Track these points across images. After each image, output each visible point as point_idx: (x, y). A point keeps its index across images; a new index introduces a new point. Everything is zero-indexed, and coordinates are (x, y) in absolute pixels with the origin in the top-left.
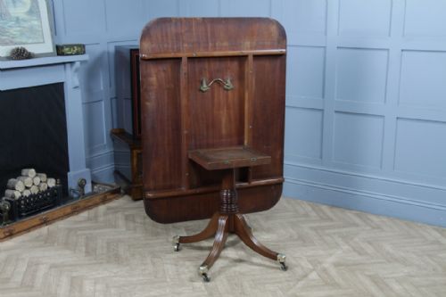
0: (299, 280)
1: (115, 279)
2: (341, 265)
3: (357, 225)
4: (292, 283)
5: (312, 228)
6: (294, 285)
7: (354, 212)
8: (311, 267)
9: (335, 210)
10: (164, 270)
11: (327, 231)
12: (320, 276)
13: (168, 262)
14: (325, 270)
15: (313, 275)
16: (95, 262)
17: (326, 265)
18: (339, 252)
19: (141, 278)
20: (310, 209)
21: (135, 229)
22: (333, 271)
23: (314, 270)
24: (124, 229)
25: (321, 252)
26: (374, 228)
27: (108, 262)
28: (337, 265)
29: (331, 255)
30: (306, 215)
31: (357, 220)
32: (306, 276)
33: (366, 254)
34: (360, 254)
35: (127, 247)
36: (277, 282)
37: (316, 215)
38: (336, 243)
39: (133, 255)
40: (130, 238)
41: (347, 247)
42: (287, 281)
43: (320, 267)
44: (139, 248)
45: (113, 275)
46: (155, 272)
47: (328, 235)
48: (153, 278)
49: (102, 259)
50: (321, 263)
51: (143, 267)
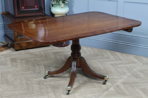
0: (104, 91)
1: (6, 92)
2: (127, 84)
3: (135, 63)
4: (100, 93)
5: (111, 64)
6: (102, 94)
7: (134, 56)
9: (123, 54)
10: (32, 87)
11: (119, 66)
12: (115, 89)
13: (35, 83)
14: (118, 86)
15: (112, 89)
17: (118, 84)
18: (125, 77)
19: (20, 92)
20: (110, 54)
21: (16, 66)
22: (122, 87)
23: (112, 86)
24: (11, 66)
25: (116, 77)
26: (144, 64)
27: (2, 84)
28: (124, 83)
29: (121, 78)
30: (108, 58)
31: (136, 60)
32: (108, 89)
33: (140, 77)
34: (137, 78)
35: (12, 75)
36: (93, 93)
37: (113, 57)
38: (124, 72)
39: (16, 80)
40: (14, 71)
41: (130, 74)
42: (98, 92)
43: (115, 85)
44: (19, 76)
45: (4, 90)
46: (28, 88)
47: (120, 68)
48: (27, 91)
50: (116, 83)
51: (21, 86)
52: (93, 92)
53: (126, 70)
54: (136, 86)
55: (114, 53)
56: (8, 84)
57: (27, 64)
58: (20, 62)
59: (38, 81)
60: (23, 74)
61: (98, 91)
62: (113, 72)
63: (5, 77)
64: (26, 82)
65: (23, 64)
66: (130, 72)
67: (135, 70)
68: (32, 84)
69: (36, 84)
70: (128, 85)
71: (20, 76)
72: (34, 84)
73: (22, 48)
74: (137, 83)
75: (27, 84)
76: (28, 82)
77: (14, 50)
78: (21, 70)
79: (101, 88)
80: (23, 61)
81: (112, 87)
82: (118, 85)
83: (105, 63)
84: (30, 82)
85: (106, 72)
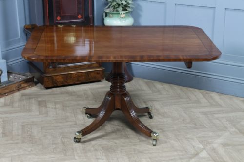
0: (191, 158)
1: (29, 156)
2: (229, 145)
5: (203, 113)
8: (201, 146)
9: (223, 97)
10: (73, 149)
11: (216, 116)
12: (209, 154)
14: (214, 149)
15: (204, 154)
16: (11, 142)
17: (215, 146)
18: (227, 134)
19: (53, 156)
20: (201, 96)
22: (221, 151)
23: (204, 149)
24: (38, 113)
25: (211, 134)
27: (23, 142)
28: (224, 145)
29: (219, 136)
30: (197, 101)
32: (197, 154)
35: (40, 129)
37: (207, 101)
38: (224, 126)
39: (45, 136)
40: (42, 121)
41: (234, 130)
42: (180, 158)
43: (209, 147)
44: (51, 129)
45: (27, 153)
46: (65, 150)
47: (217, 119)
48: (63, 155)
49: (18, 140)
50: (210, 144)
51: (54, 146)
52: (173, 158)
53: (228, 123)
55: (207, 93)
56: (32, 143)
57: (63, 110)
58: (53, 106)
60: (58, 126)
61: (181, 157)
63: (27, 130)
64: (62, 140)
65: (57, 110)
66: (234, 126)
70: (230, 147)
71: (53, 129)
73: (56, 83)
75: (63, 143)
76: (65, 140)
77: (43, 87)
78: (54, 120)
79: (186, 152)
80: (58, 106)
83: (193, 110)
84: (69, 140)
85: (194, 125)
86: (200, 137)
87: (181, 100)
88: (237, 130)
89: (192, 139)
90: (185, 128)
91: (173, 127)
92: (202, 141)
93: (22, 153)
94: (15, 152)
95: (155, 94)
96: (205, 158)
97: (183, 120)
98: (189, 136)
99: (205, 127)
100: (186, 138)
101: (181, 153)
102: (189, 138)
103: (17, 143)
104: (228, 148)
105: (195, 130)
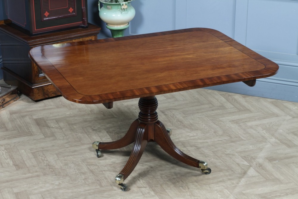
0: (241, 178)
1: (61, 191)
2: (275, 159)
3: (277, 116)
4: (234, 182)
5: (233, 121)
6: (238, 183)
7: (269, 100)
8: (246, 163)
9: (248, 98)
10: (106, 178)
11: (249, 124)
12: (257, 172)
13: (106, 168)
14: (260, 166)
15: (252, 172)
16: (30, 175)
17: (260, 161)
18: (268, 145)
19: (87, 188)
20: (223, 99)
21: (53, 135)
22: (269, 166)
23: (251, 166)
24: (42, 136)
25: (251, 147)
26: (294, 117)
27: (45, 174)
28: (271, 159)
29: (261, 149)
30: (222, 107)
31: (276, 110)
32: (245, 173)
33: (295, 146)
34: (289, 146)
35: (56, 156)
36: (220, 181)
37: (232, 106)
38: (262, 136)
39: (66, 164)
40: (53, 146)
41: (273, 140)
42: (229, 179)
43: (254, 163)
44: (68, 156)
45: (56, 187)
46: (98, 180)
47: (251, 127)
48: (99, 187)
49: (37, 172)
50: (254, 159)
51: (83, 177)
52: (221, 179)
53: (264, 131)
54: (293, 163)
55: (229, 95)
56: (56, 175)
57: (72, 130)
58: (57, 126)
59: (110, 165)
60: (75, 151)
61: (229, 177)
62: (243, 138)
63: (42, 159)
64: (88, 168)
65: (64, 130)
66: (273, 135)
67: (281, 131)
68: (102, 171)
69: (109, 170)
70: (277, 161)
71: (71, 155)
72: (104, 171)
73: (47, 95)
74: (292, 157)
75: (92, 171)
76: (92, 168)
77: (30, 100)
78: (66, 143)
79: (232, 171)
80: (62, 124)
81: (251, 168)
82: (260, 164)
83: (221, 119)
84: (96, 167)
85: (229, 138)
86: (240, 152)
87: (203, 106)
88: (277, 141)
89: (233, 155)
90: (220, 142)
91: (207, 142)
92: (245, 157)
93: (51, 188)
94: (41, 187)
95: (169, 100)
96: (255, 177)
97: (215, 132)
98: (228, 152)
99: (242, 140)
100: (226, 154)
101: (227, 174)
102: (229, 154)
103: (38, 176)
104: (274, 162)
105: (233, 144)
